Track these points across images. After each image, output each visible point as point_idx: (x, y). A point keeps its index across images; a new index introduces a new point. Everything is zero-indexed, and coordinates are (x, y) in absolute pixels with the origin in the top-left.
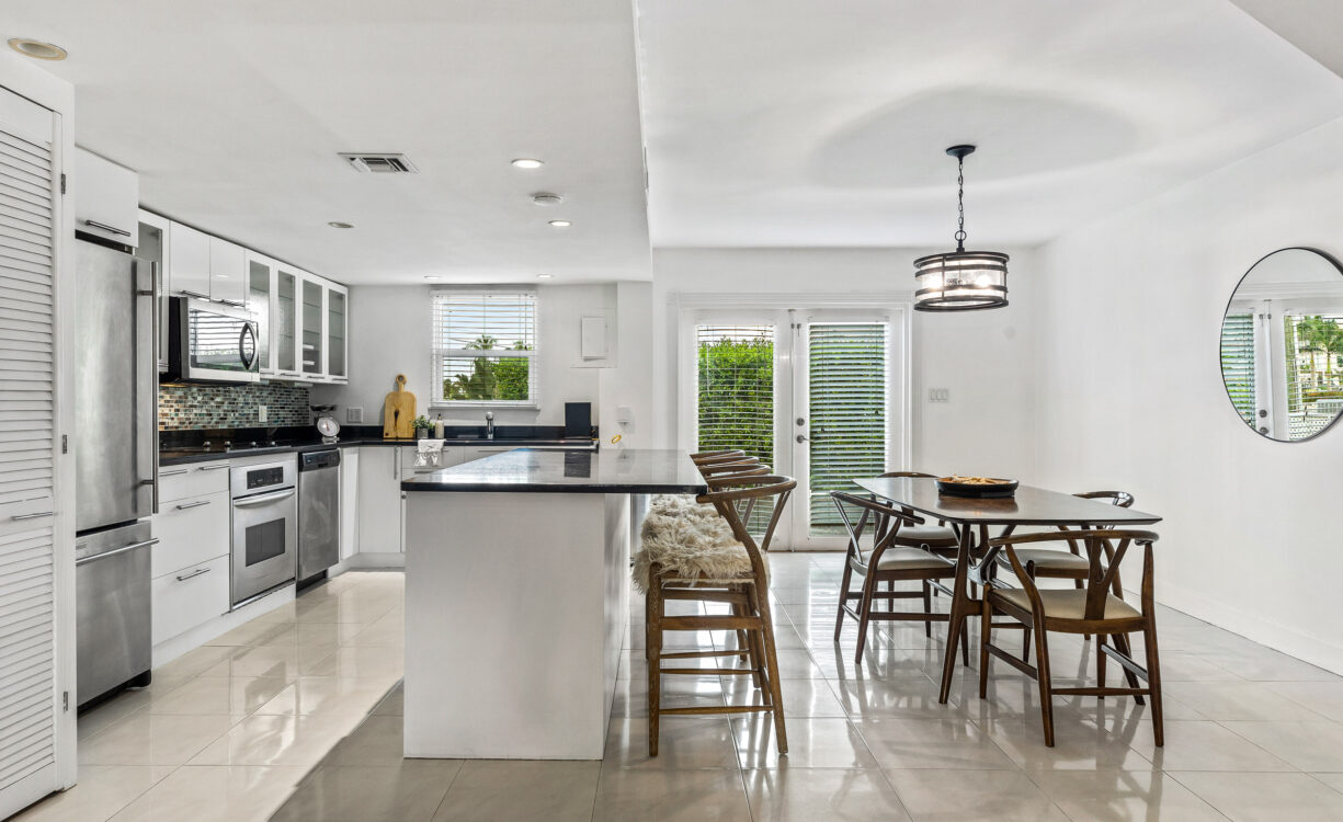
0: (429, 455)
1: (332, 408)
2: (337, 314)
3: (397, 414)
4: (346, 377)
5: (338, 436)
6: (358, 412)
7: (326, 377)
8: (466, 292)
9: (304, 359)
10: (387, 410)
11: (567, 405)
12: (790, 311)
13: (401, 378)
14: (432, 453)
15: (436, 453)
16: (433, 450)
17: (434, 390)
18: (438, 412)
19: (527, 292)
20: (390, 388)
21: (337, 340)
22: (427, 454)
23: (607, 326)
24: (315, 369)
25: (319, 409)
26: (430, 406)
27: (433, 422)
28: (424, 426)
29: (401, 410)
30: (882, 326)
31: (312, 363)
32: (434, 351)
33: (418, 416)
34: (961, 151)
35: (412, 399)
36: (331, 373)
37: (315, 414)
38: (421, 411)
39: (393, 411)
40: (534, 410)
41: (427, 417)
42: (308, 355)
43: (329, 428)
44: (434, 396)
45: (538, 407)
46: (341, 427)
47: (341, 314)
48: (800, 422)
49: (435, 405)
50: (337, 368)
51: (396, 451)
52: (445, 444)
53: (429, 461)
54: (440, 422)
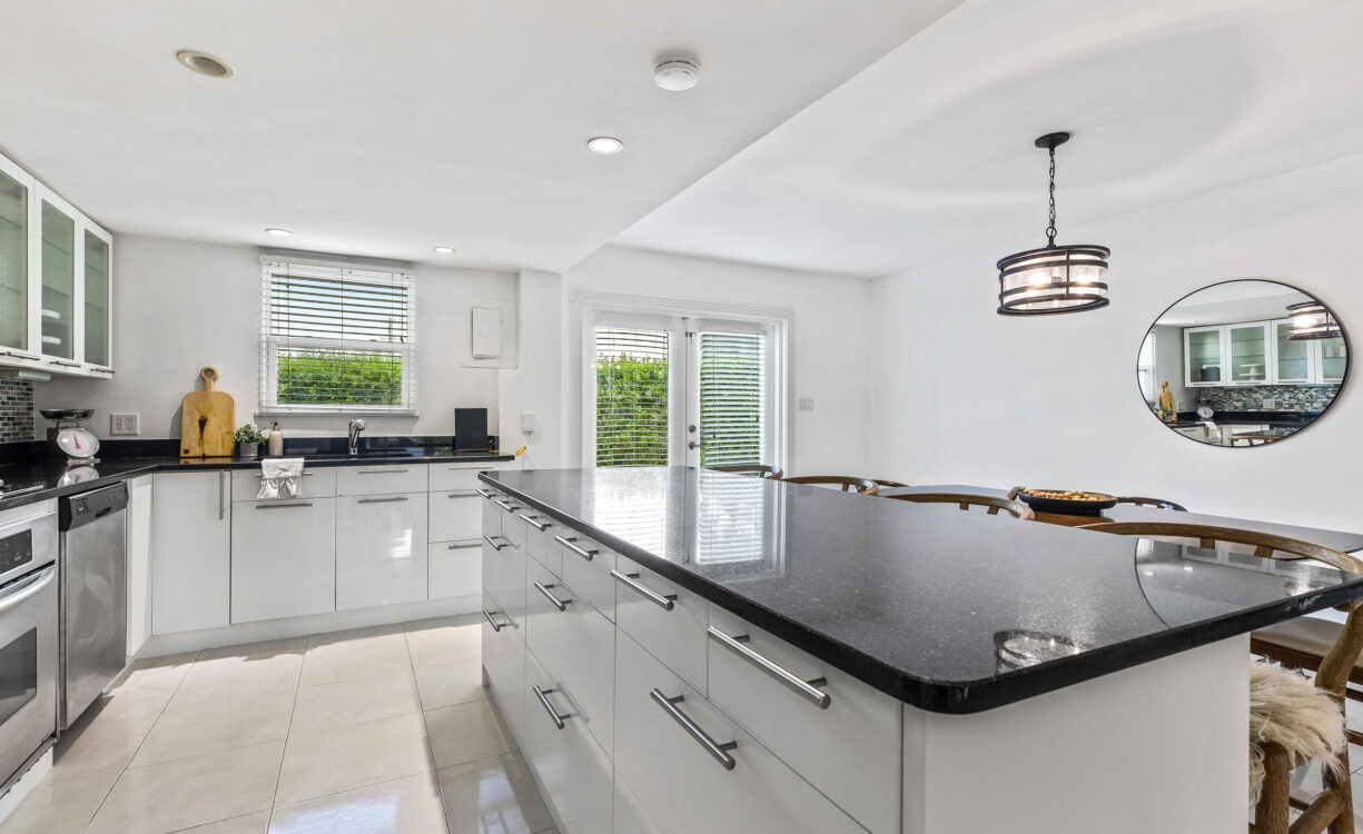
0: (282, 483)
1: (86, 414)
2: (96, 272)
3: (203, 423)
4: (110, 368)
5: (96, 456)
6: (131, 420)
7: (80, 365)
8: (315, 261)
9: (44, 334)
10: (186, 419)
11: (456, 410)
12: (684, 319)
13: (209, 372)
14: (287, 478)
15: (294, 478)
16: (289, 474)
17: (264, 390)
18: (275, 421)
19: (402, 271)
20: (190, 386)
21: (96, 312)
22: (278, 480)
23: (502, 321)
24: (63, 350)
25: (59, 416)
26: (257, 412)
27: (265, 434)
28: (252, 439)
29: (210, 416)
30: (758, 339)
31: (56, 341)
32: (264, 338)
33: (239, 424)
34: (1052, 141)
35: (230, 402)
36: (87, 360)
37: (52, 424)
38: (243, 419)
39: (198, 417)
40: (410, 417)
41: (255, 428)
42: (48, 327)
43: (78, 443)
44: (264, 397)
45: (417, 414)
46: (101, 442)
47: (103, 274)
48: (692, 429)
49: (264, 411)
50: (96, 353)
51: (222, 478)
52: (306, 465)
53: (284, 490)
54: (276, 433)
